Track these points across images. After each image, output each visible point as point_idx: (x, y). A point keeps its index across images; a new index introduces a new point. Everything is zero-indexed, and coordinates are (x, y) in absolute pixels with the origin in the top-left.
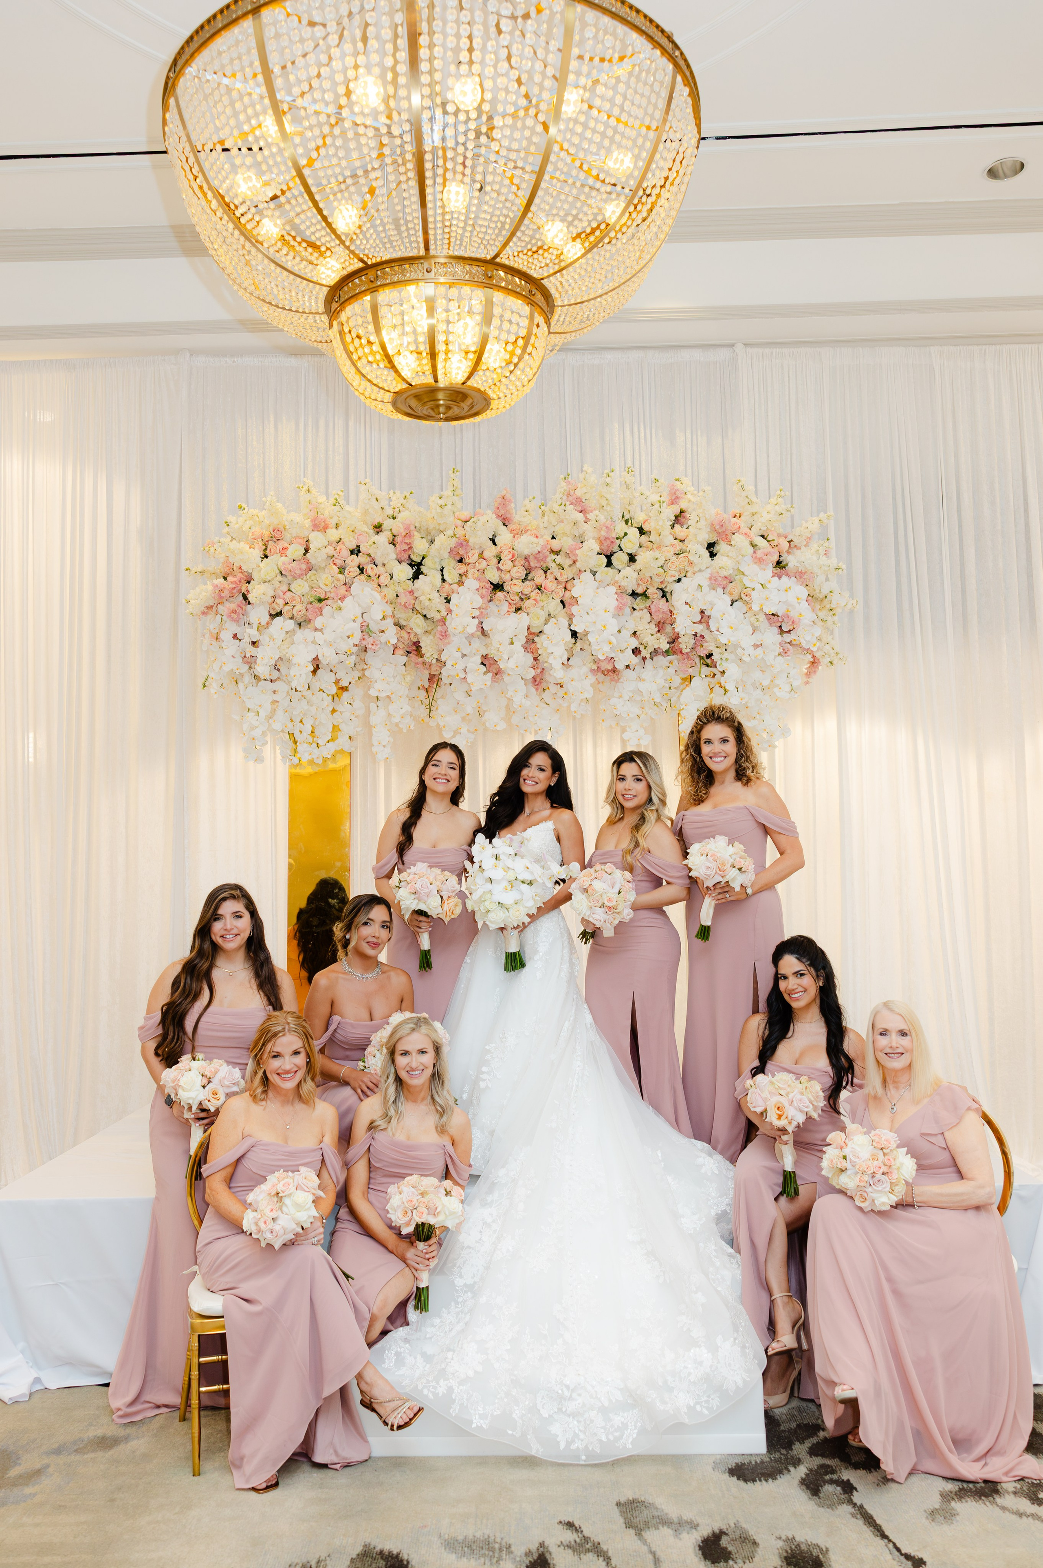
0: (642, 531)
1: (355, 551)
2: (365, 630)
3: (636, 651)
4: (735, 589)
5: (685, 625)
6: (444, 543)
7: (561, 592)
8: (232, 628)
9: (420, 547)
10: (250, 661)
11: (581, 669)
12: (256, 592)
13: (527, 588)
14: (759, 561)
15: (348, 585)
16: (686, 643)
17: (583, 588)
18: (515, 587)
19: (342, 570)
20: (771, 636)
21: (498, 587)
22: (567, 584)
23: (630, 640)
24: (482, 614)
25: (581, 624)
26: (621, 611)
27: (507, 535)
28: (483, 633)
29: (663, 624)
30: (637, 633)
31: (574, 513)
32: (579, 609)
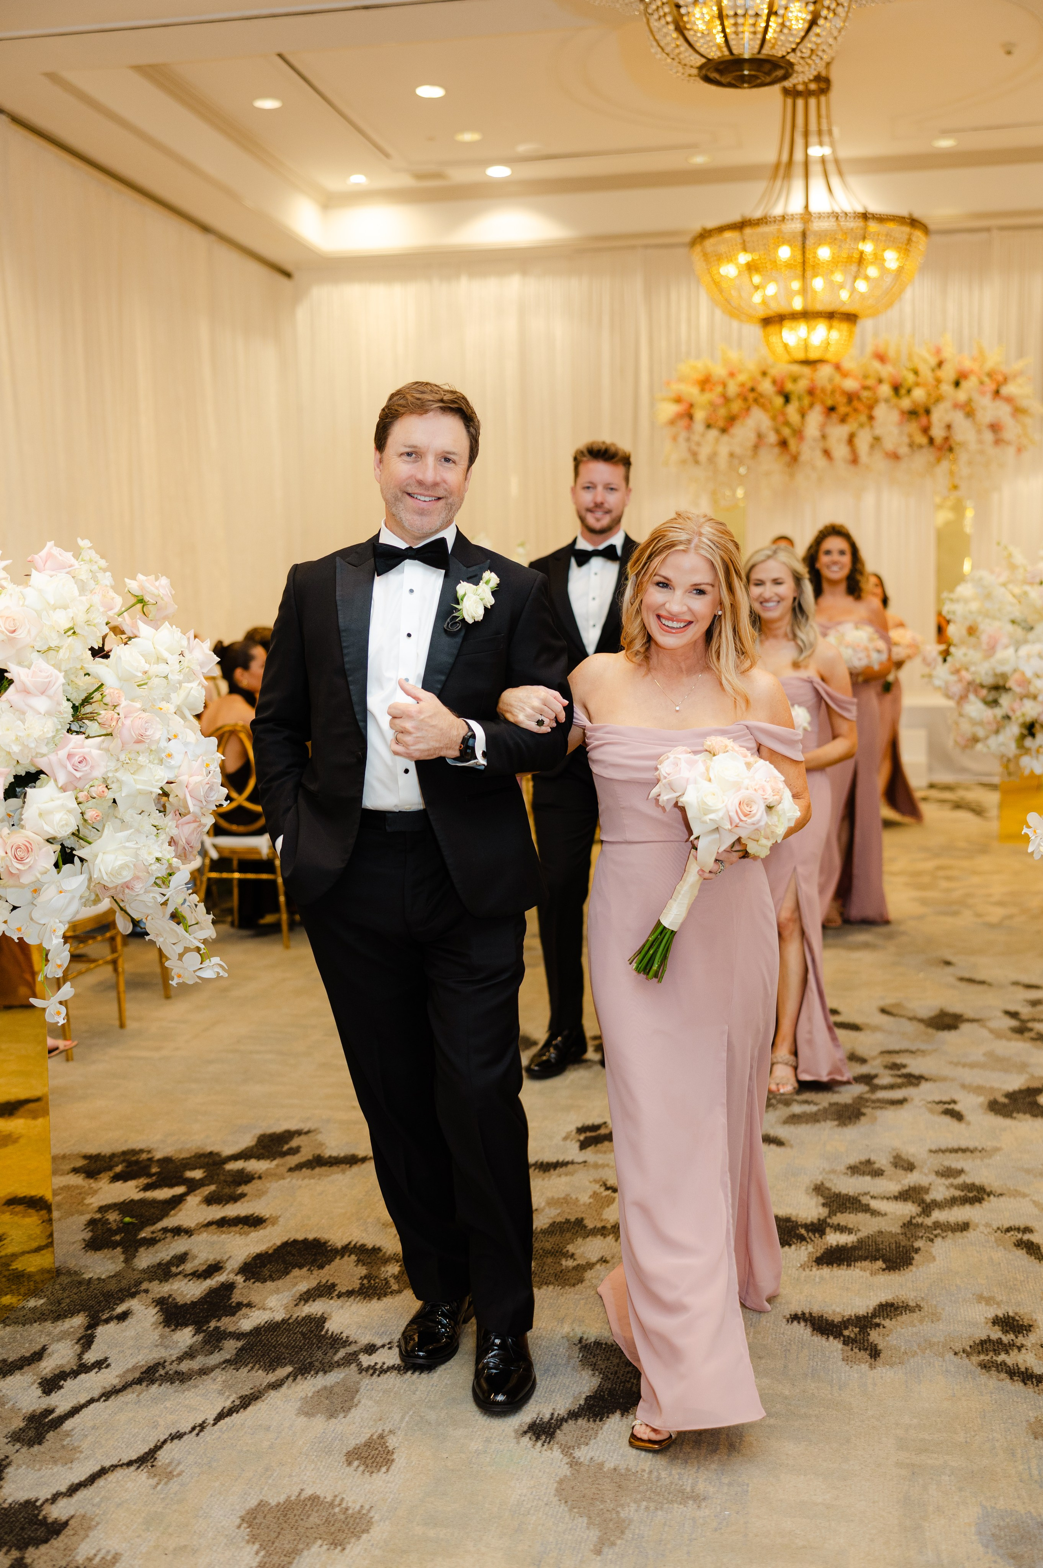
0: (916, 372)
1: (753, 390)
2: (760, 436)
3: (911, 445)
4: (968, 409)
5: (938, 432)
6: (803, 385)
7: (866, 411)
8: (683, 434)
9: (789, 386)
10: (694, 454)
11: (878, 456)
12: (700, 415)
13: (848, 410)
14: (983, 393)
15: (748, 409)
16: (938, 440)
17: (880, 411)
18: (843, 409)
19: (745, 399)
20: (989, 436)
21: (832, 409)
22: (871, 408)
23: (906, 440)
24: (823, 427)
25: (878, 431)
26: (901, 423)
27: (838, 378)
28: (824, 437)
29: (926, 430)
30: (910, 436)
31: (877, 365)
32: (877, 423)
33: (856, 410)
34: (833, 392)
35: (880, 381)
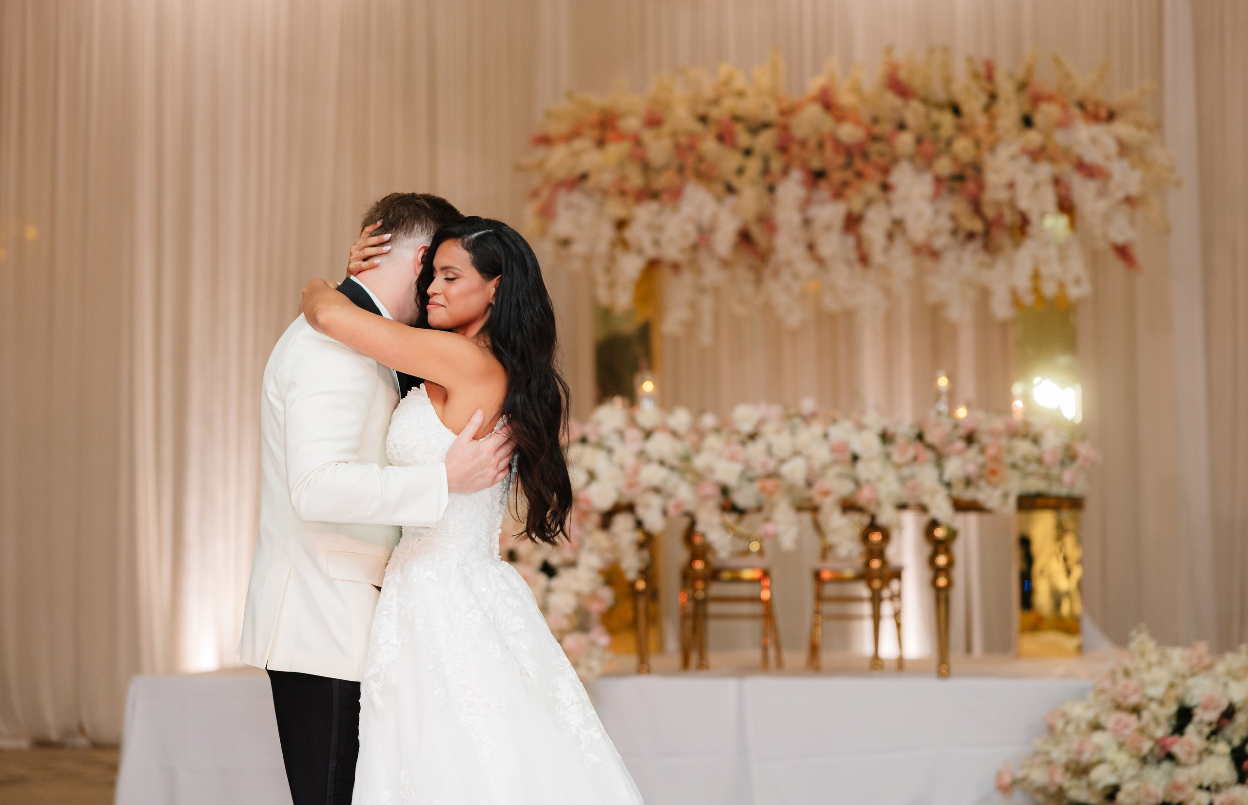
3: (956, 234)
7: (878, 176)
13: (848, 175)
15: (683, 186)
17: (901, 177)
18: (837, 176)
19: (679, 168)
21: (820, 175)
22: (886, 171)
23: (945, 224)
24: (806, 204)
25: (898, 211)
26: (936, 196)
27: (827, 123)
28: (807, 223)
29: (977, 207)
30: (953, 217)
31: (892, 100)
32: (894, 196)
33: (860, 175)
34: (821, 145)
35: (902, 126)
